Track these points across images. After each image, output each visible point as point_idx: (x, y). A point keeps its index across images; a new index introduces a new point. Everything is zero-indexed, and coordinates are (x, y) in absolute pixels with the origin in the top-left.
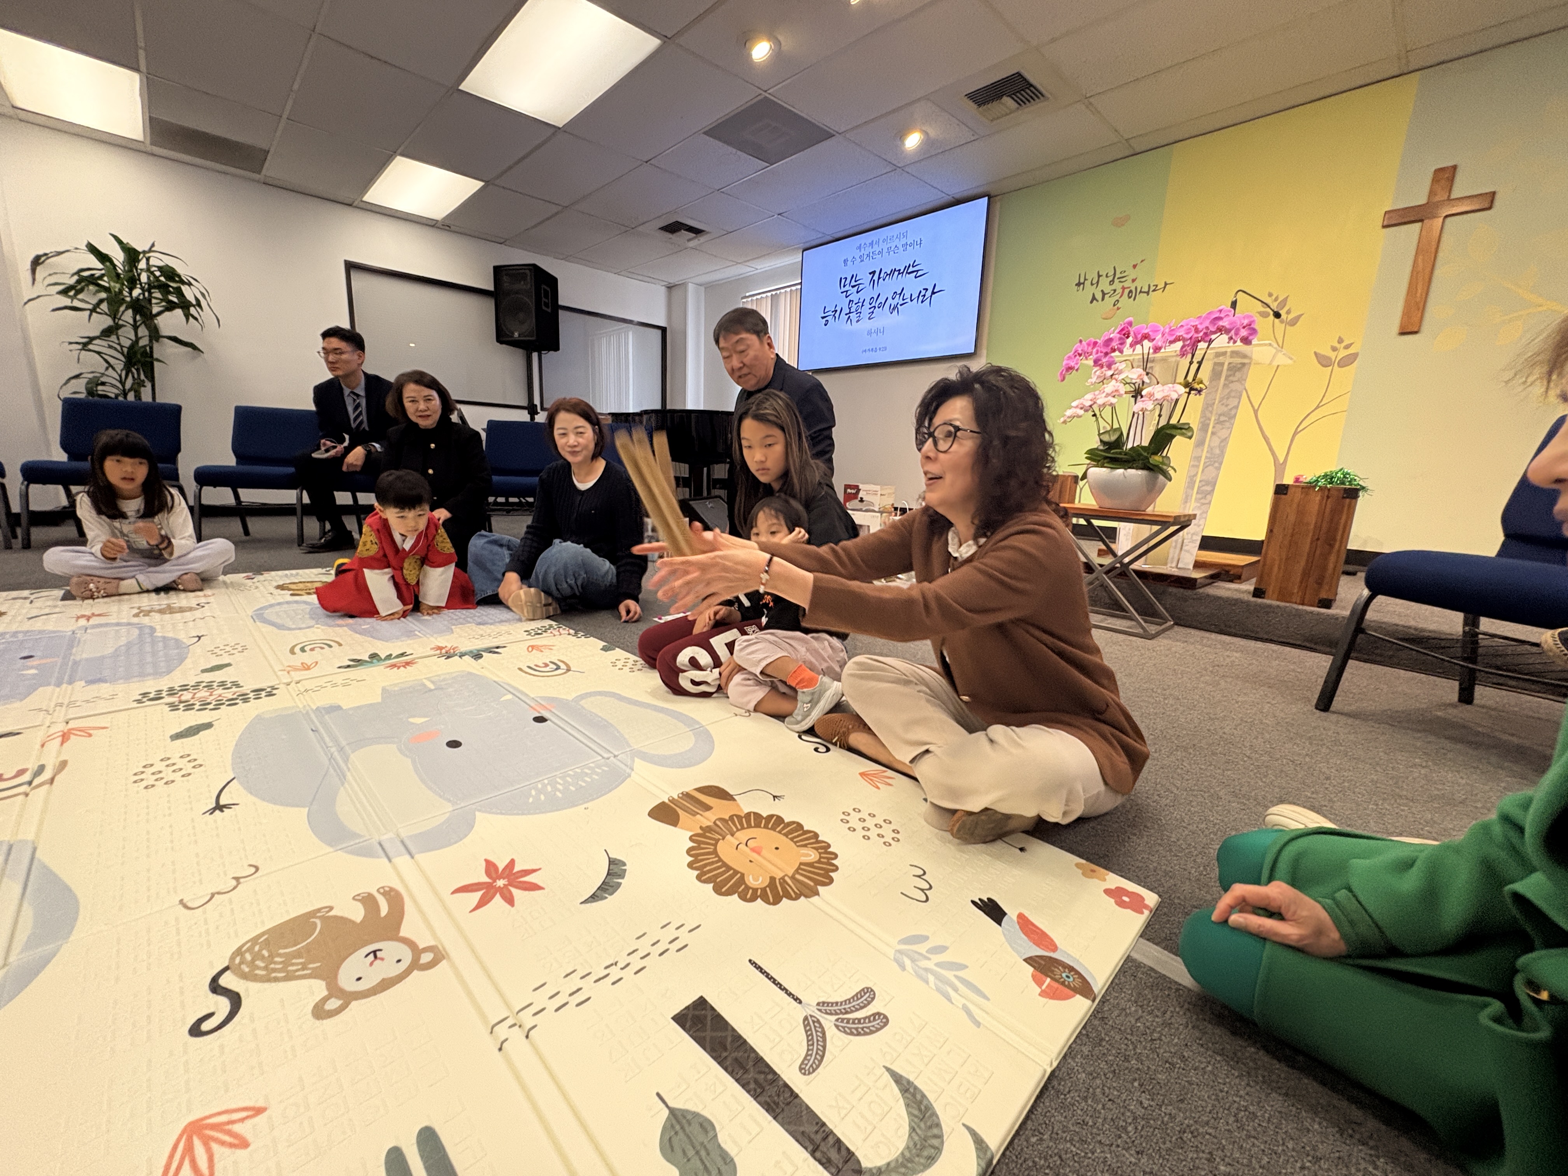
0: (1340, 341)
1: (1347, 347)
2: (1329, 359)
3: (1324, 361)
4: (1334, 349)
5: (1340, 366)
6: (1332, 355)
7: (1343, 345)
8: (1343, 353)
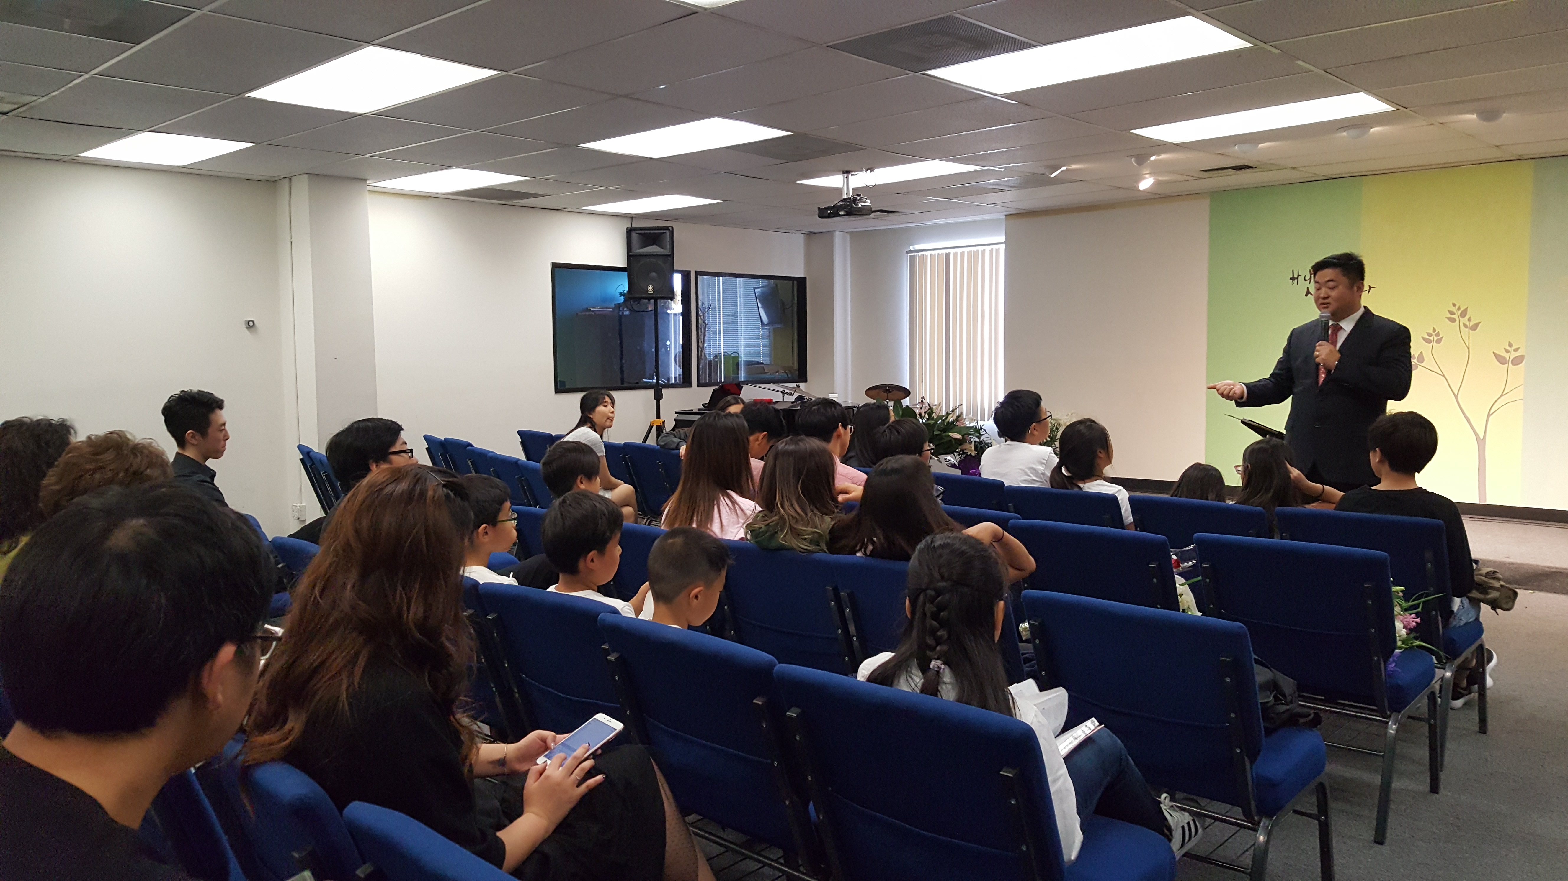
0: (1510, 345)
1: (1516, 350)
2: (1504, 358)
3: (1502, 360)
4: (1507, 351)
5: (1513, 364)
6: (1507, 355)
7: (1513, 348)
8: (1514, 355)
